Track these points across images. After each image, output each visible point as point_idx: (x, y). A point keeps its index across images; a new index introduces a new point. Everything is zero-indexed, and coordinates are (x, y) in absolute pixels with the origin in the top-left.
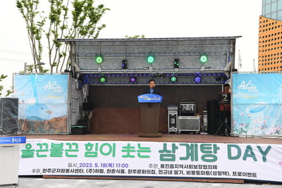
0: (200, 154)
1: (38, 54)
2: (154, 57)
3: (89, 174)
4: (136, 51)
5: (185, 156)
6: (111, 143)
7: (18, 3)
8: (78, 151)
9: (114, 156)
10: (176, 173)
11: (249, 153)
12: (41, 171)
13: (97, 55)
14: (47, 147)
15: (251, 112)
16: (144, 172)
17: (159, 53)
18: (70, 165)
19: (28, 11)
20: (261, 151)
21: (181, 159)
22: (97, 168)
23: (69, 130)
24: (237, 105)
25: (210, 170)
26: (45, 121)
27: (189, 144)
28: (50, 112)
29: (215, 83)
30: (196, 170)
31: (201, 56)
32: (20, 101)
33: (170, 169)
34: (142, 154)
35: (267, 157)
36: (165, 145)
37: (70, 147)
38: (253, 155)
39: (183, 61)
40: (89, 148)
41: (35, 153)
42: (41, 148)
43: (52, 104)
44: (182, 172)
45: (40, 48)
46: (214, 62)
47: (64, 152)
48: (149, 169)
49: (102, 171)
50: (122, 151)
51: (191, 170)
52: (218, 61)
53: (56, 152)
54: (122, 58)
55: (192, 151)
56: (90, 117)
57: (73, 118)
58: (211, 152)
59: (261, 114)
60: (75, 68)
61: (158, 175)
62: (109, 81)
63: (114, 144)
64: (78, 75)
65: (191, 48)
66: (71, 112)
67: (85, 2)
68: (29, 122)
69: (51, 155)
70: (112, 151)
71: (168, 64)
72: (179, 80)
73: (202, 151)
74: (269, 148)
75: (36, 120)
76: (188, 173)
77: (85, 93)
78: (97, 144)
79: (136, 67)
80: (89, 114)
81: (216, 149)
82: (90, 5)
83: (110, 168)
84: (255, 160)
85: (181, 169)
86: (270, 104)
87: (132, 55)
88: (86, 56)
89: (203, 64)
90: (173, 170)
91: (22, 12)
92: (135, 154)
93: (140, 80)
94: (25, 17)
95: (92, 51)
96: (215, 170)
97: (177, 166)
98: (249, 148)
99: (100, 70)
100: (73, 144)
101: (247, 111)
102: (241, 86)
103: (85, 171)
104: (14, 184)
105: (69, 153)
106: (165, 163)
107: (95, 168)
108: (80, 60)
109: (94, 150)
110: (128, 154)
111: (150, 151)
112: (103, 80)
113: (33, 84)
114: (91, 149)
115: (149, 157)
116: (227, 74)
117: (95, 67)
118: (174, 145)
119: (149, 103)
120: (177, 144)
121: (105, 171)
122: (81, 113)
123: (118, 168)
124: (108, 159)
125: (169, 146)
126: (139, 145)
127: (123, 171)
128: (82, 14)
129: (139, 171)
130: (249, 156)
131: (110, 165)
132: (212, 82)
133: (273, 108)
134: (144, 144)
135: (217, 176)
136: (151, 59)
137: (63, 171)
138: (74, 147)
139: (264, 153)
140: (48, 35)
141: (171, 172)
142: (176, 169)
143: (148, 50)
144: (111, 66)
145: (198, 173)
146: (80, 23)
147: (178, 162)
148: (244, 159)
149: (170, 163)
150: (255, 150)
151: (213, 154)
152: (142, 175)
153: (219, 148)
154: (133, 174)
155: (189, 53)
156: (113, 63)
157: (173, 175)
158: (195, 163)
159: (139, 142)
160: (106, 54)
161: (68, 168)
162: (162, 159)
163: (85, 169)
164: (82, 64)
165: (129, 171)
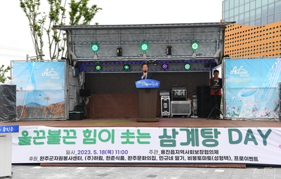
0: (201, 139)
1: (40, 48)
2: (148, 44)
3: (88, 161)
4: (130, 40)
5: (186, 141)
6: (110, 129)
7: (22, 3)
8: (76, 138)
9: (113, 142)
10: (177, 158)
11: (250, 137)
12: (39, 159)
13: (92, 44)
14: (44, 134)
15: (243, 96)
16: (144, 158)
17: (153, 41)
18: (68, 153)
19: (31, 11)
20: (262, 135)
21: (182, 144)
22: (96, 155)
23: (67, 116)
24: (229, 89)
25: (211, 155)
26: (43, 107)
27: (190, 129)
28: (48, 99)
29: (203, 70)
30: (197, 155)
31: (192, 43)
32: (18, 88)
33: (170, 155)
34: (141, 140)
35: (268, 140)
36: (165, 131)
37: (68, 134)
38: (253, 139)
39: (175, 48)
40: (87, 134)
41: (32, 140)
42: (38, 135)
43: (50, 91)
44: (183, 158)
45: (41, 43)
46: (204, 49)
47: (62, 139)
48: (150, 155)
49: (101, 158)
50: (122, 137)
51: (192, 155)
52: (208, 48)
53: (54, 139)
54: (117, 46)
55: (193, 136)
56: (87, 103)
57: (71, 104)
58: (212, 137)
59: (252, 98)
60: (71, 56)
61: (159, 161)
62: (104, 69)
63: (113, 130)
64: (75, 63)
65: (183, 36)
66: (68, 98)
67: (80, 3)
68: (28, 108)
69: (49, 143)
70: (111, 137)
71: (161, 52)
73: (203, 136)
74: (269, 131)
75: (35, 106)
76: (189, 158)
77: (82, 80)
78: (95, 130)
79: (131, 54)
80: (86, 100)
81: (217, 133)
82: (84, 5)
83: (109, 155)
84: (256, 144)
85: (182, 155)
86: (260, 88)
87: (127, 43)
88: (82, 44)
89: (194, 51)
90: (174, 156)
91: (25, 11)
92: (135, 140)
93: (134, 67)
94: (27, 15)
95: (88, 39)
96: (216, 155)
97: (178, 152)
98: (250, 132)
99: (95, 58)
100: (71, 131)
101: (239, 94)
102: (233, 71)
103: (83, 158)
104: (7, 177)
105: (67, 140)
106: (165, 149)
107: (94, 156)
108: (76, 48)
109: (92, 137)
110: (128, 140)
111: (150, 137)
112: (98, 68)
113: (31, 71)
114: (90, 135)
115: (149, 143)
116: (217, 61)
117: (91, 55)
118: (174, 131)
119: (146, 88)
120: (177, 129)
121: (104, 158)
122: (78, 99)
123: (118, 155)
124: (108, 146)
125: (169, 131)
126: (138, 131)
127: (122, 158)
128: (78, 14)
129: (139, 158)
130: (250, 140)
131: (109, 152)
132: (201, 68)
133: (263, 91)
134: (144, 130)
135: (219, 161)
136: (144, 47)
137: (61, 158)
138: (71, 134)
139: (265, 137)
140: (48, 32)
141: (172, 157)
142: (177, 155)
143: (142, 38)
144: (106, 54)
145: (199, 158)
146: (76, 21)
147: (178, 147)
148: (246, 143)
149: (170, 149)
150: (256, 134)
151: (214, 138)
152: (142, 161)
153: (219, 133)
154: (133, 161)
155: (181, 40)
156: (108, 51)
157: (174, 161)
158: (196, 148)
159: (138, 128)
160: (101, 42)
161: (66, 155)
162: (162, 145)
163: (83, 156)
164: (78, 52)
165: (129, 157)
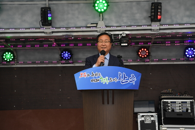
71: (138, 16)
72: (152, 54)
144: (18, 22)
156: (22, 15)
